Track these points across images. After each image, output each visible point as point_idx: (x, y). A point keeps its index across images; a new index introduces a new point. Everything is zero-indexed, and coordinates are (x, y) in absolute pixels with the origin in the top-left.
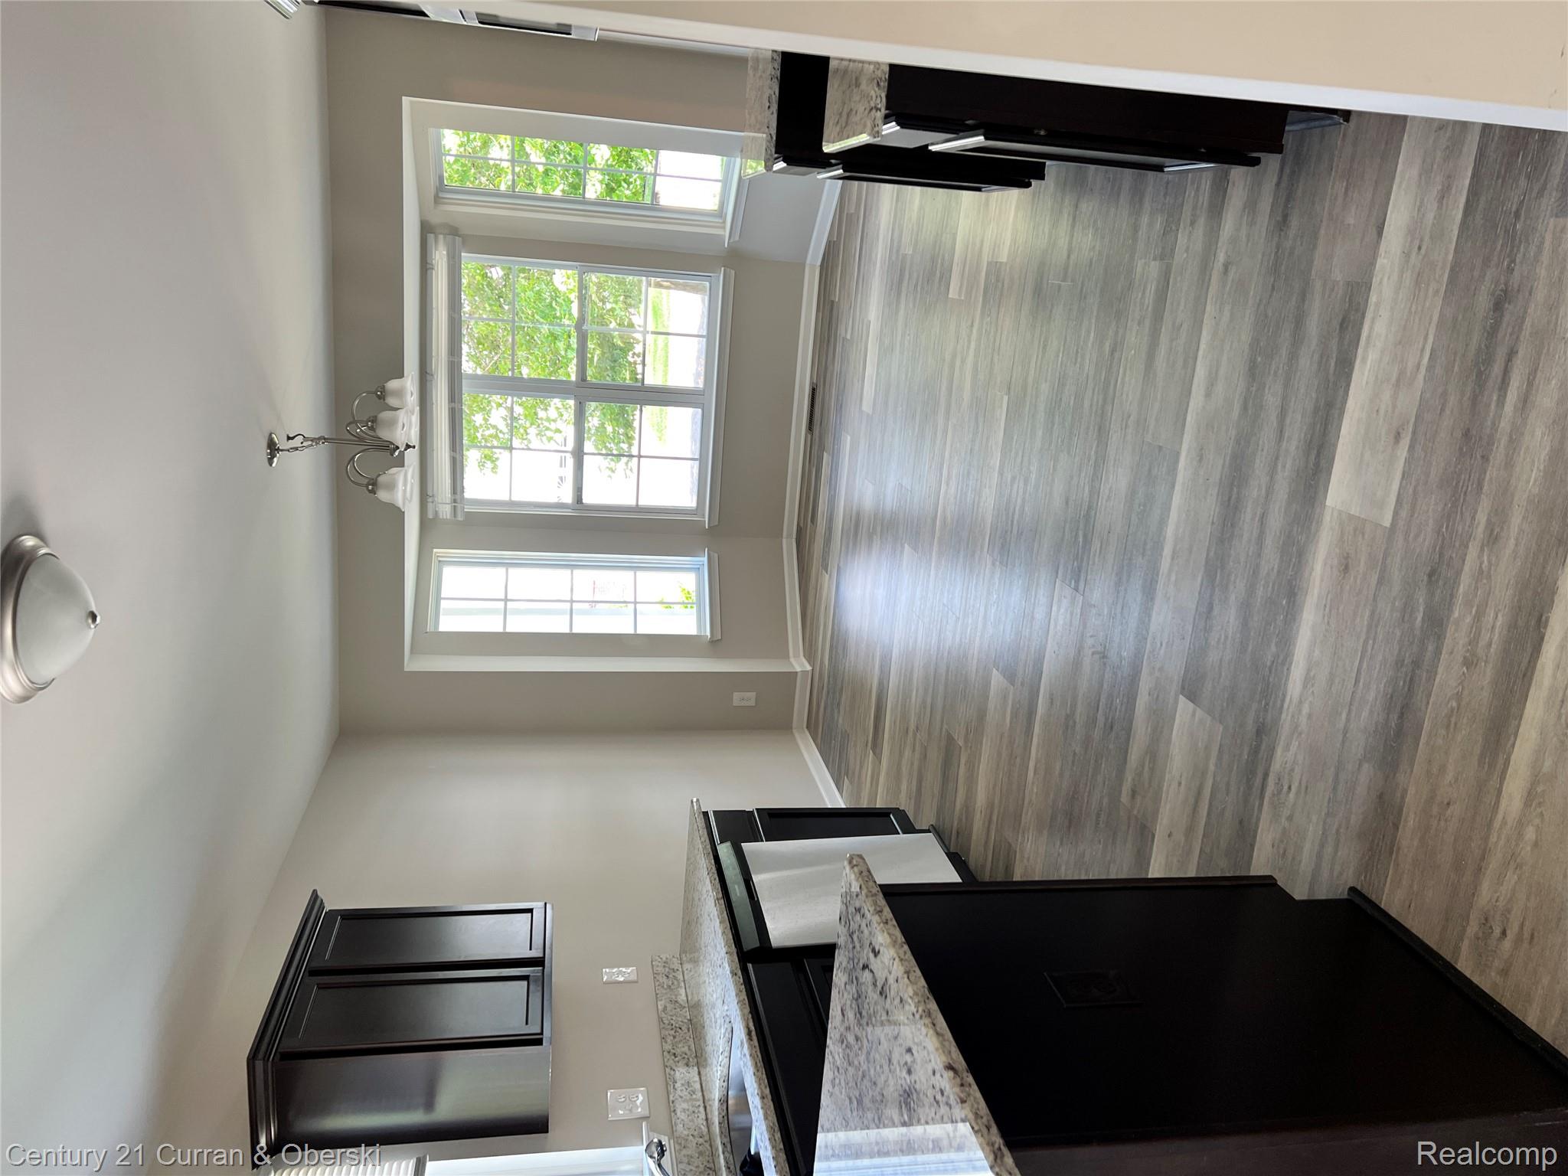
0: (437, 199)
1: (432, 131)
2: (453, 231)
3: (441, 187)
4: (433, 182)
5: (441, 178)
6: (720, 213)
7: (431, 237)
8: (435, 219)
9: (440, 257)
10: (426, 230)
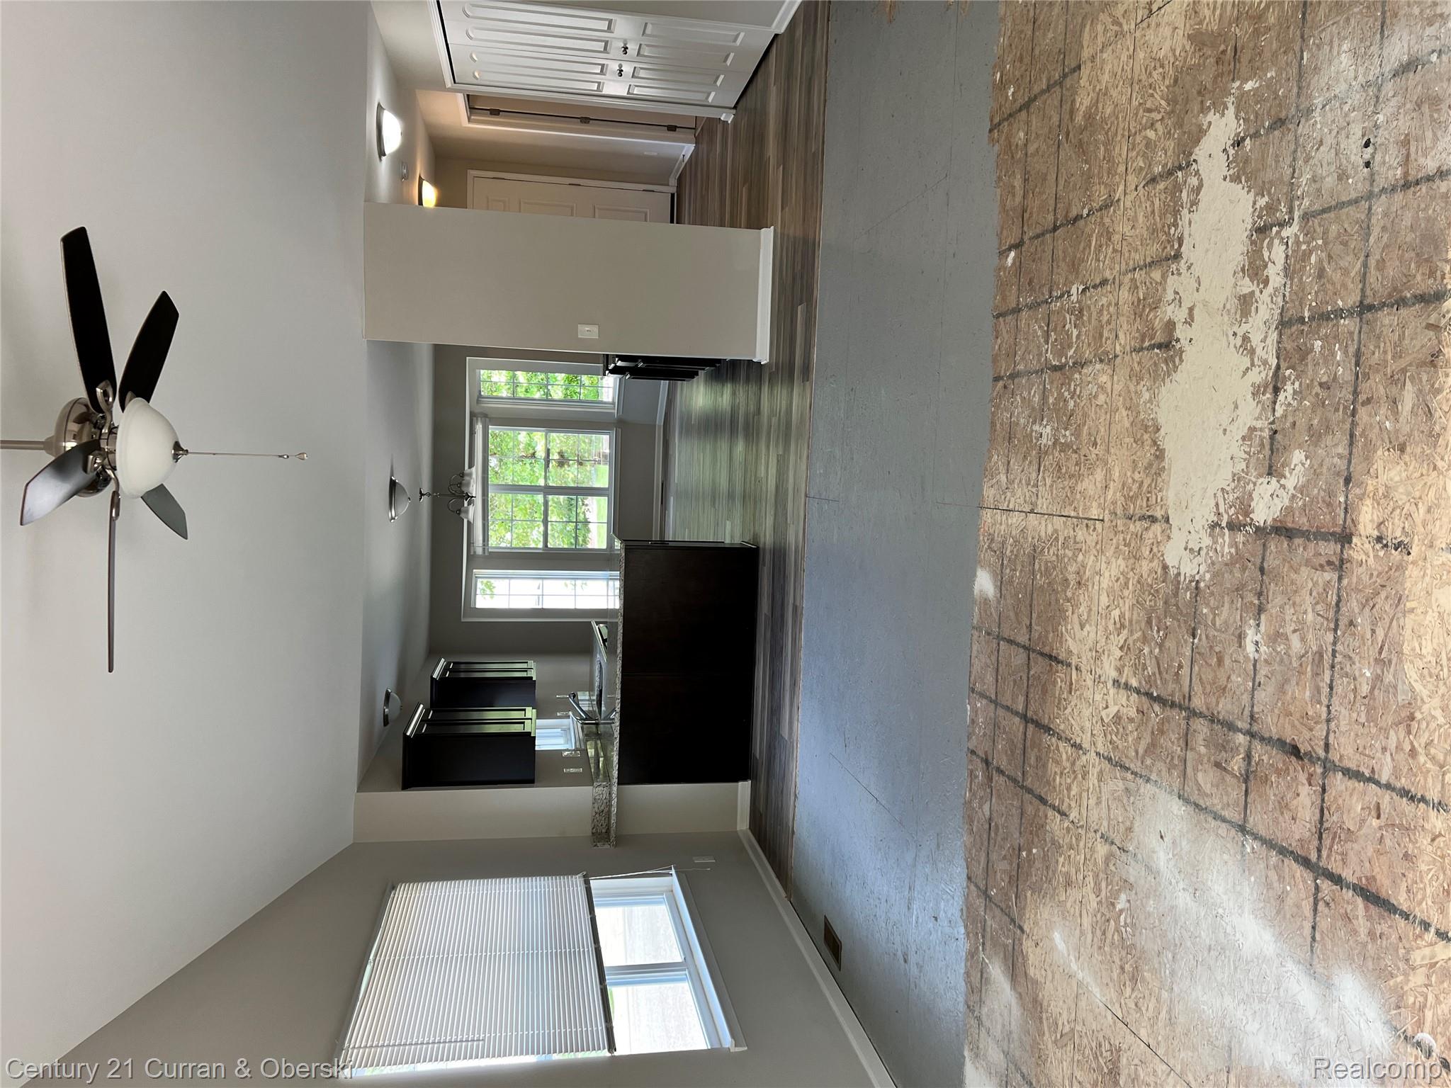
0: (478, 402)
1: (477, 371)
2: (485, 416)
3: (480, 396)
4: (476, 394)
5: (480, 391)
6: (613, 403)
7: (475, 419)
8: (477, 410)
9: (479, 428)
10: (472, 415)
